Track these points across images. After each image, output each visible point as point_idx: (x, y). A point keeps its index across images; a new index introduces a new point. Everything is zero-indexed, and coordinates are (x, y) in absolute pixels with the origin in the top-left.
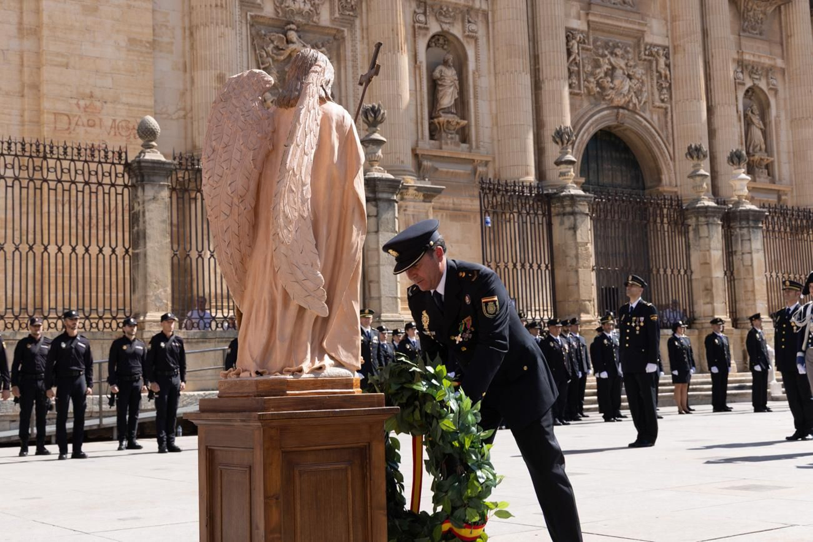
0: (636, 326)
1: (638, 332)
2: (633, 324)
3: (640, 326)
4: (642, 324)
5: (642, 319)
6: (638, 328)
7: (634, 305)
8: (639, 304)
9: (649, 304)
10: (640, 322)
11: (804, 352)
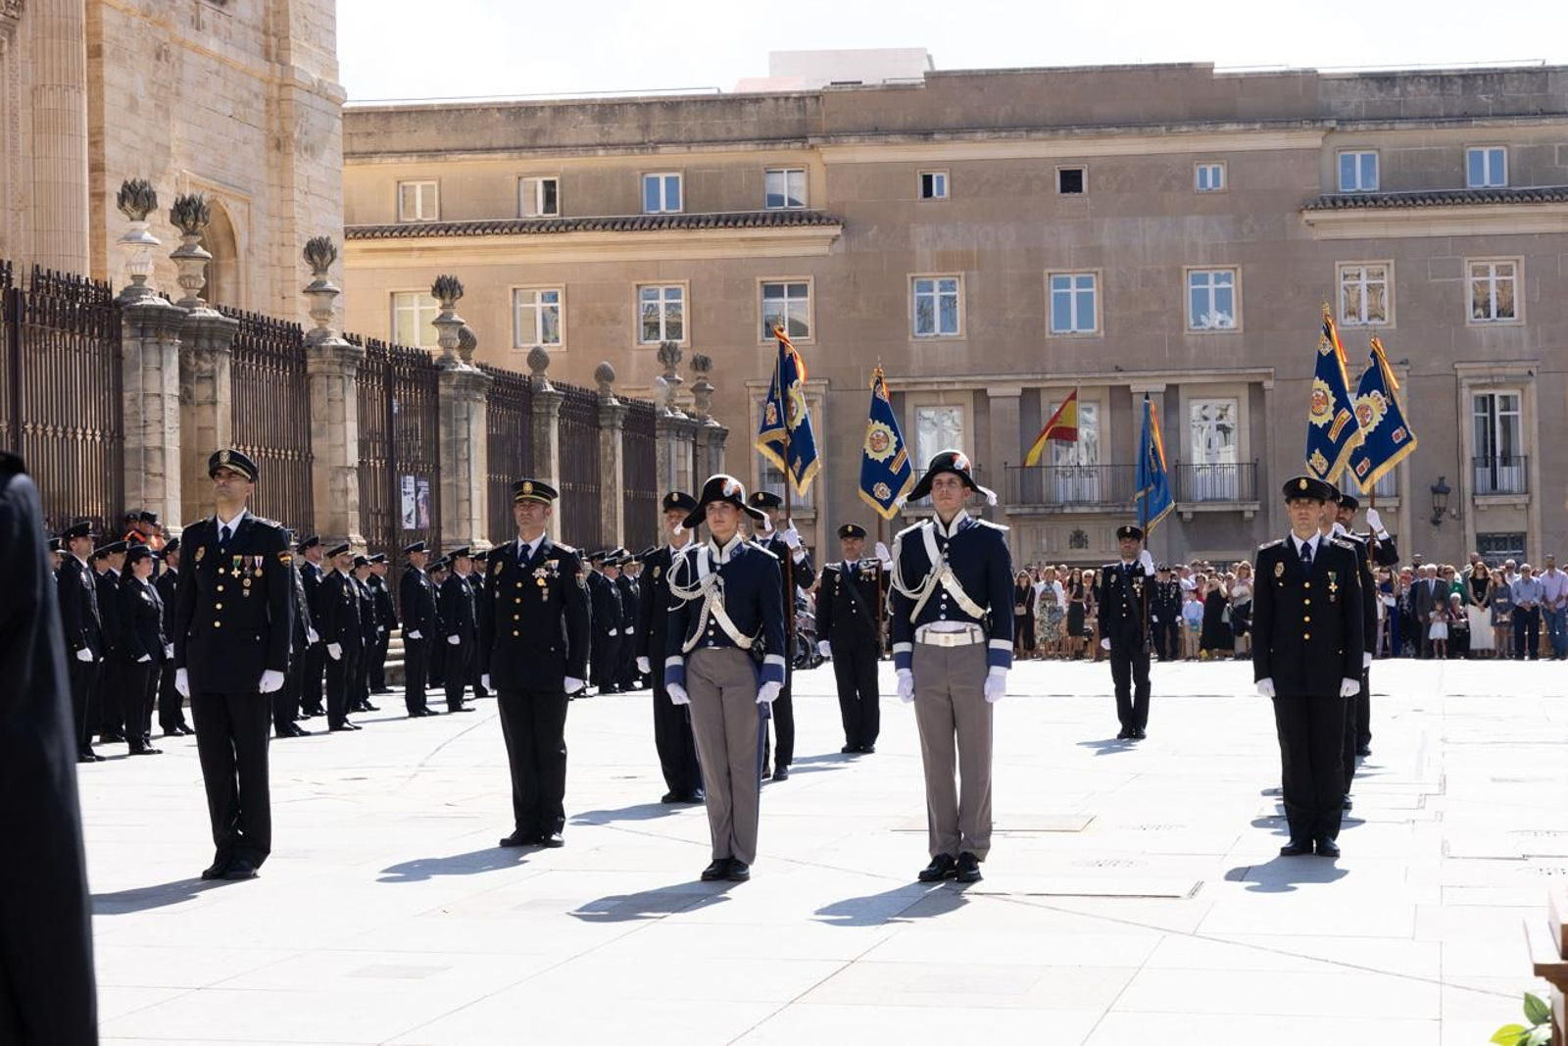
0: (242, 577)
1: (246, 593)
2: (236, 573)
3: (253, 577)
4: (259, 573)
5: (259, 559)
6: (247, 582)
7: (233, 525)
8: (245, 522)
9: (275, 524)
10: (253, 567)
11: (686, 656)
